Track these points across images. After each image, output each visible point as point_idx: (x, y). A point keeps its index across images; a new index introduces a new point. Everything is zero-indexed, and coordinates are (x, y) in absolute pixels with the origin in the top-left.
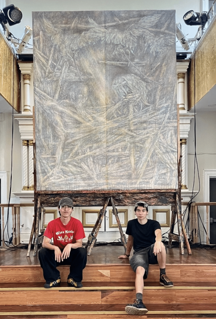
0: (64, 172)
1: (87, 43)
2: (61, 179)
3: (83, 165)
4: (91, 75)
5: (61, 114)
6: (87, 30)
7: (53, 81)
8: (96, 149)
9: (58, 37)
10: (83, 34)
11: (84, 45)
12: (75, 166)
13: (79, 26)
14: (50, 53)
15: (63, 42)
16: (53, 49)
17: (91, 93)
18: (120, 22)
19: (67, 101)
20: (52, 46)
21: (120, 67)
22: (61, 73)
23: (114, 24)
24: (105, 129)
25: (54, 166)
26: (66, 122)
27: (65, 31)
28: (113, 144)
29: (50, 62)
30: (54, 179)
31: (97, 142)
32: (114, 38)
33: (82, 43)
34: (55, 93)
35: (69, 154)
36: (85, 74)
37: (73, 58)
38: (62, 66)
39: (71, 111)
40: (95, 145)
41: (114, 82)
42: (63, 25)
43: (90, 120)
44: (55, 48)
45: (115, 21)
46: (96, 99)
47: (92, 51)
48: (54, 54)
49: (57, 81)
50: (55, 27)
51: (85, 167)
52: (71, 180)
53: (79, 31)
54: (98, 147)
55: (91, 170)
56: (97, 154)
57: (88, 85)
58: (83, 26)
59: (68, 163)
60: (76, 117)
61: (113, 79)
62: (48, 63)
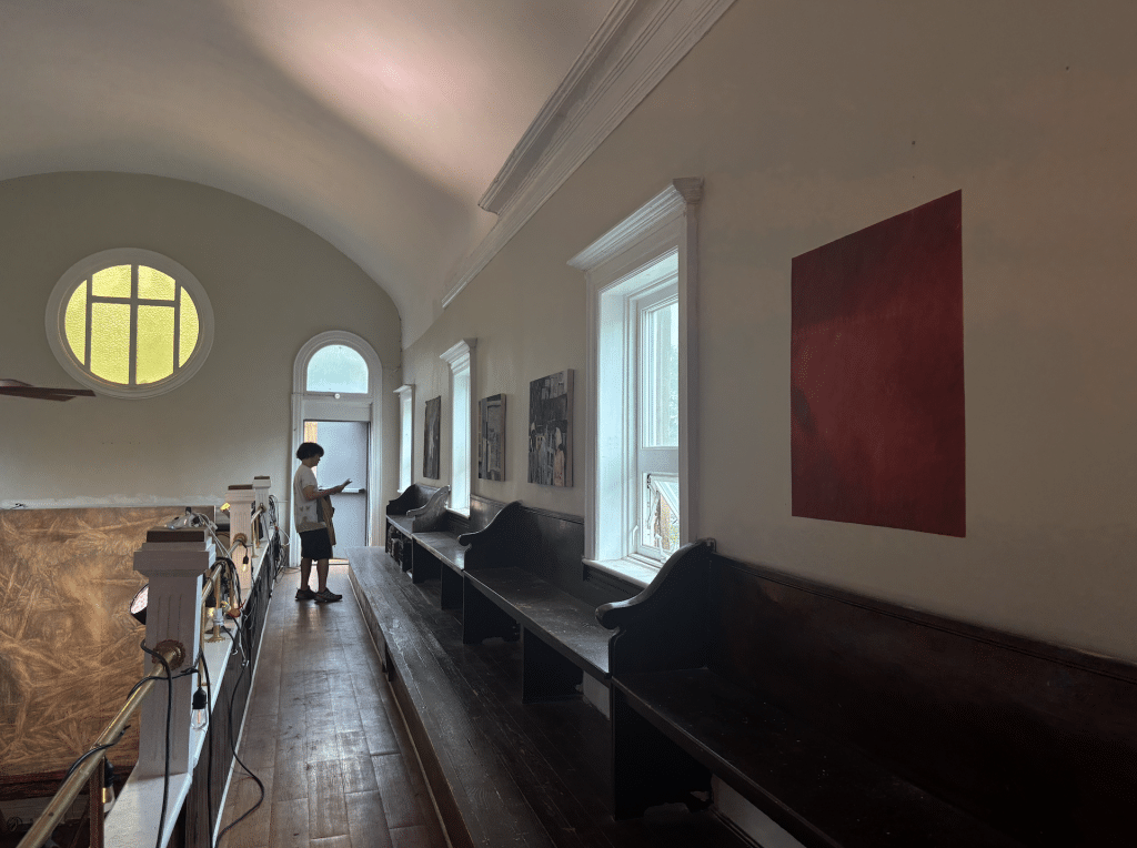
0: (29, 747)
1: (74, 555)
2: (23, 758)
3: (60, 734)
4: (78, 601)
5: (27, 660)
6: (75, 536)
7: (16, 612)
8: (82, 708)
9: (25, 547)
10: (67, 542)
11: (69, 558)
12: (47, 736)
13: (62, 531)
14: (11, 571)
15: (34, 555)
16: (16, 566)
17: (79, 626)
18: (129, 524)
19: (38, 640)
20: (14, 562)
21: (125, 587)
22: (29, 599)
23: (119, 526)
24: (99, 679)
25: (12, 739)
26: (33, 671)
27: (36, 539)
28: (111, 700)
29: (11, 584)
30: (12, 758)
31: (84, 697)
32: (118, 546)
33: (66, 555)
34: (18, 628)
35: (38, 719)
36: (68, 599)
37: (50, 577)
38: (31, 589)
39: (45, 655)
40: (82, 703)
41: (116, 609)
42: (35, 530)
43: (73, 668)
44: (20, 564)
45: (120, 523)
46: (87, 635)
47: (81, 567)
48: (18, 572)
49: (22, 611)
50: (21, 533)
51: (64, 736)
52: (40, 758)
53: (61, 538)
54: (87, 705)
55: (74, 740)
56: (85, 715)
57: (73, 615)
58: (67, 531)
59: (36, 732)
60: (51, 662)
61: (113, 605)
62: (7, 586)
